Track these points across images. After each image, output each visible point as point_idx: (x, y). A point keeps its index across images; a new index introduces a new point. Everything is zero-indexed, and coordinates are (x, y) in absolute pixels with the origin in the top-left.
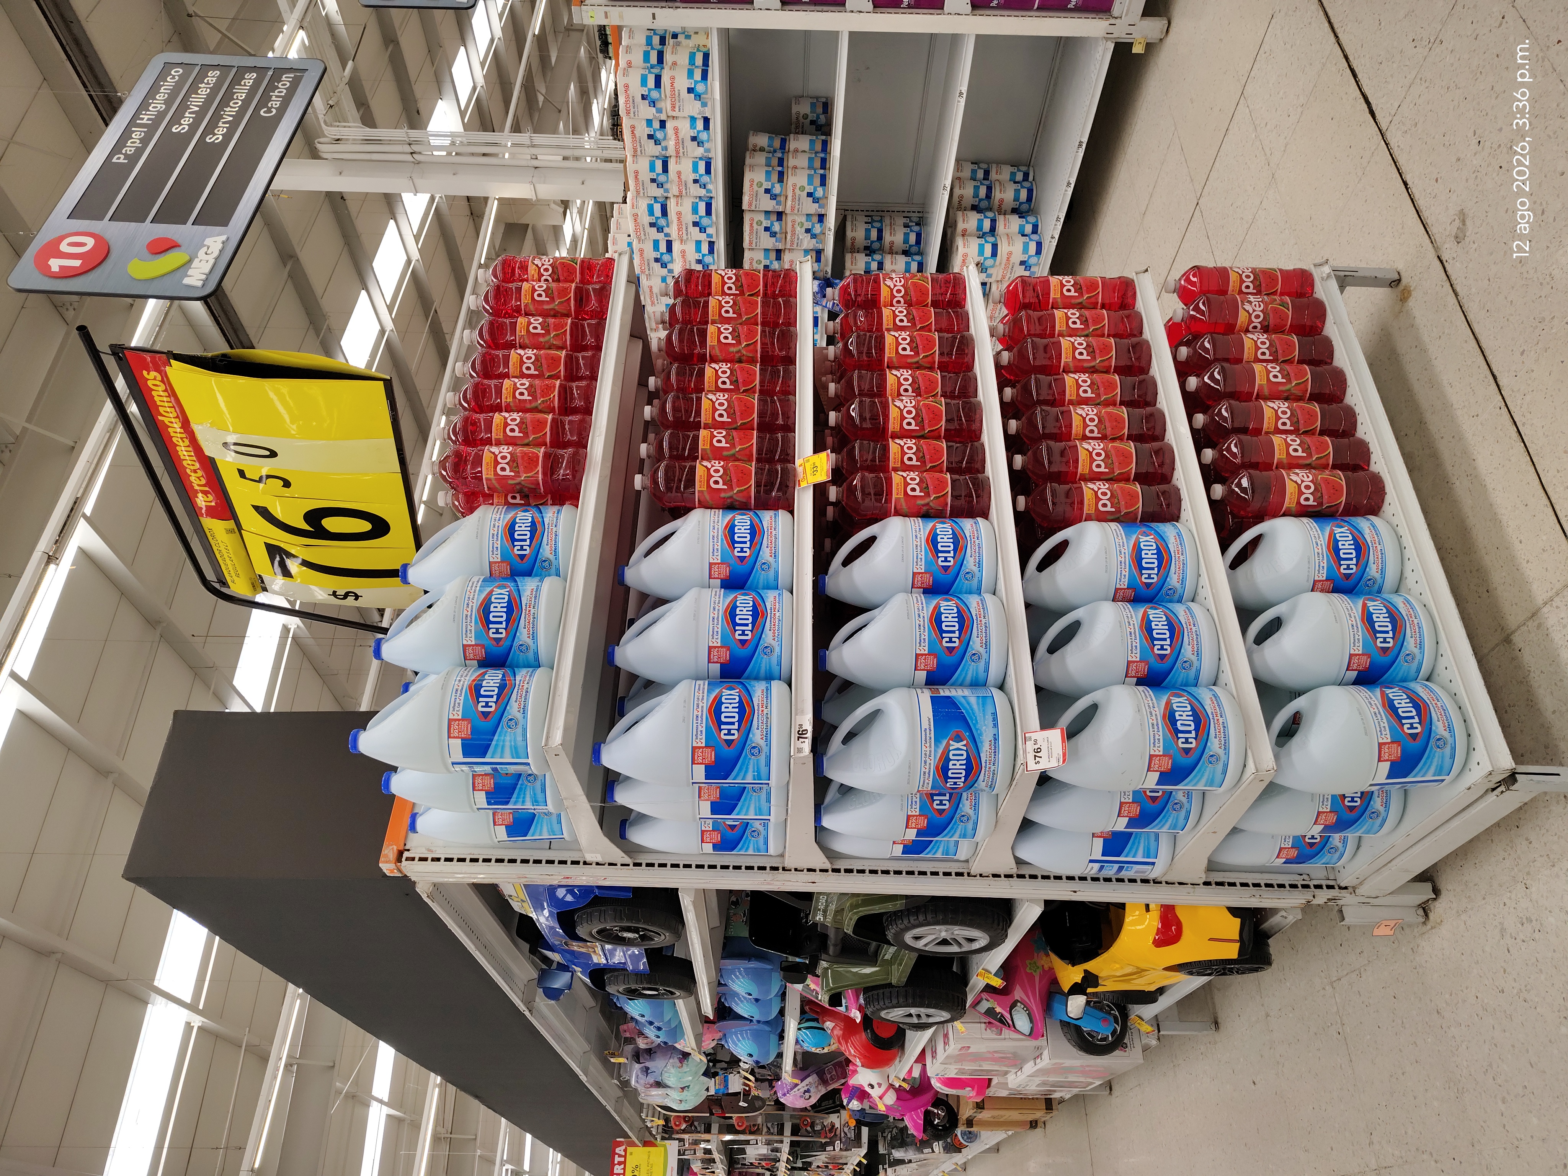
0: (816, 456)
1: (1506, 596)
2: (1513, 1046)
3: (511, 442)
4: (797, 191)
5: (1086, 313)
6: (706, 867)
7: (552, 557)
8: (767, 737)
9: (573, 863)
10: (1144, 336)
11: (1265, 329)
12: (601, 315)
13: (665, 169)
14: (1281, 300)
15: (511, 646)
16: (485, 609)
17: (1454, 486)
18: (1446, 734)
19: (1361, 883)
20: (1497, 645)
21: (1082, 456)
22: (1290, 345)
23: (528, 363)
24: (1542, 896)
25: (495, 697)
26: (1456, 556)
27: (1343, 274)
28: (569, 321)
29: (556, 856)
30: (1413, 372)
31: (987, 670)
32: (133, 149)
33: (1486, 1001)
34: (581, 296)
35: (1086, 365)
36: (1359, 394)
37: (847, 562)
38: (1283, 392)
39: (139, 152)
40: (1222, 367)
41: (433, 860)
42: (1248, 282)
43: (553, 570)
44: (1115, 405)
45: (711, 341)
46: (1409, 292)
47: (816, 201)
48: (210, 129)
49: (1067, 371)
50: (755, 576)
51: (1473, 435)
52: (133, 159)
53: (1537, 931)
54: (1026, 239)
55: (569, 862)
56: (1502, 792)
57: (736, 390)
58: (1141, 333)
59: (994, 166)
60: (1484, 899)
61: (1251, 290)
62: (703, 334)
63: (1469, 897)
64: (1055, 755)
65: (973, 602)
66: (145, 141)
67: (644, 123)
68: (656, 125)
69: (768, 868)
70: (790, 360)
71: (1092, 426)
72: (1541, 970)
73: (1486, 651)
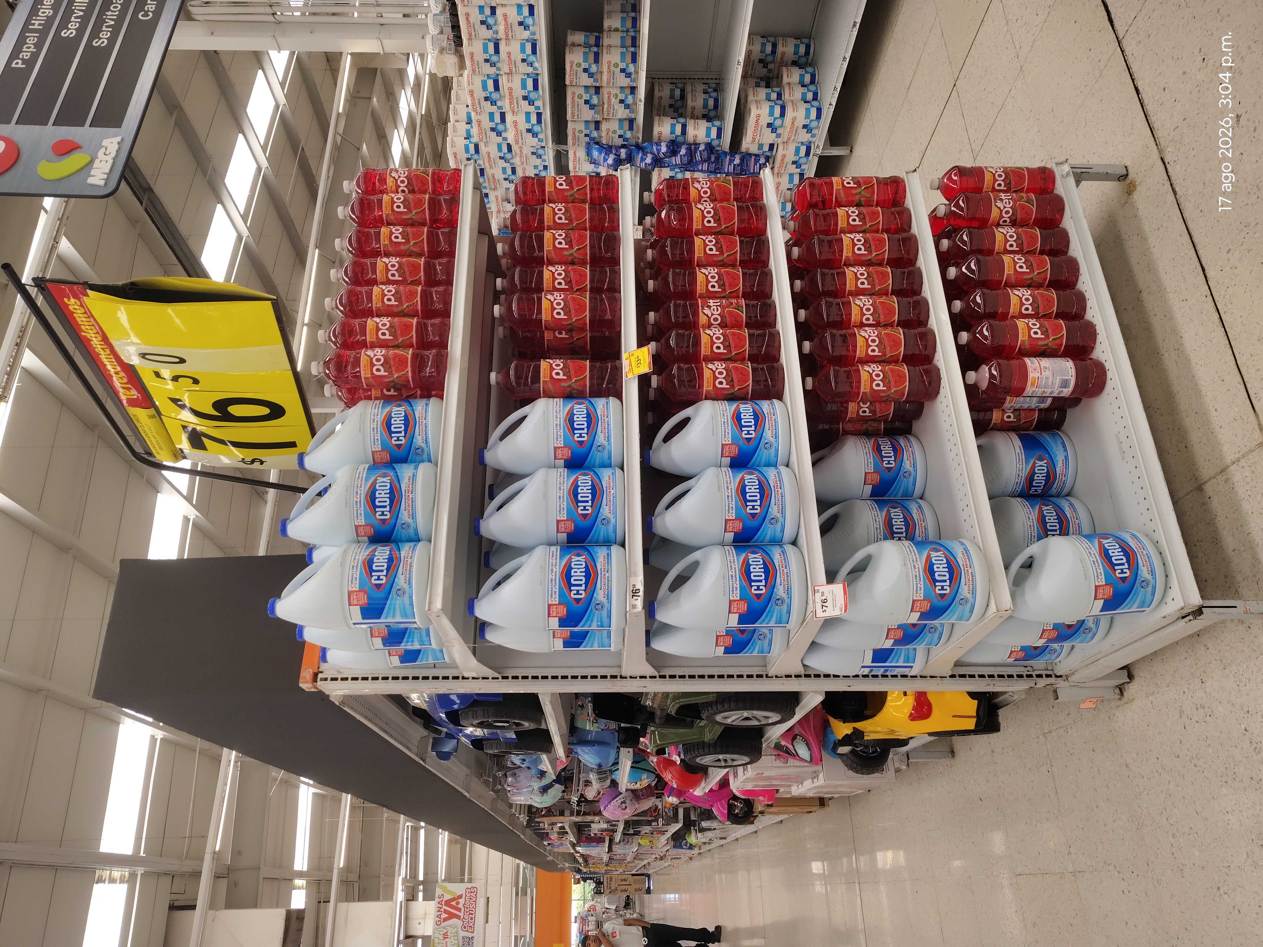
0: (640, 350)
1: (1200, 452)
2: (1184, 798)
3: (383, 344)
4: (612, 68)
5: (864, 210)
6: (560, 678)
7: (424, 445)
8: (609, 597)
9: (454, 678)
10: (912, 231)
11: (1014, 223)
12: (453, 224)
13: (497, 50)
14: (1028, 197)
15: (396, 523)
16: (371, 497)
17: (1164, 357)
18: (1149, 577)
19: (1073, 674)
20: (1191, 491)
21: (860, 342)
22: (1033, 238)
23: (393, 271)
24: (1214, 690)
25: (385, 571)
26: (1162, 415)
27: (1079, 170)
28: (426, 230)
29: (440, 673)
30: (1134, 256)
31: (783, 531)
32: (29, 54)
33: (1165, 762)
34: (434, 205)
35: (863, 258)
36: (1090, 282)
37: (667, 439)
38: (1026, 280)
39: (35, 57)
40: (977, 258)
41: (342, 679)
42: (1000, 180)
43: (425, 456)
44: (887, 294)
45: (547, 246)
46: (1135, 187)
47: (628, 75)
48: (95, 34)
49: (847, 265)
50: (592, 457)
51: (1182, 316)
52: (30, 63)
53: (1208, 716)
54: (808, 106)
55: (451, 678)
56: (1190, 620)
57: (570, 289)
58: (910, 227)
59: (781, 39)
60: (1168, 686)
61: (1002, 188)
62: (541, 239)
63: (1156, 683)
64: (838, 605)
65: (771, 474)
66: (39, 46)
67: (477, 10)
68: (488, 11)
69: (609, 677)
70: (615, 262)
71: (868, 314)
72: (1209, 745)
73: (1181, 495)
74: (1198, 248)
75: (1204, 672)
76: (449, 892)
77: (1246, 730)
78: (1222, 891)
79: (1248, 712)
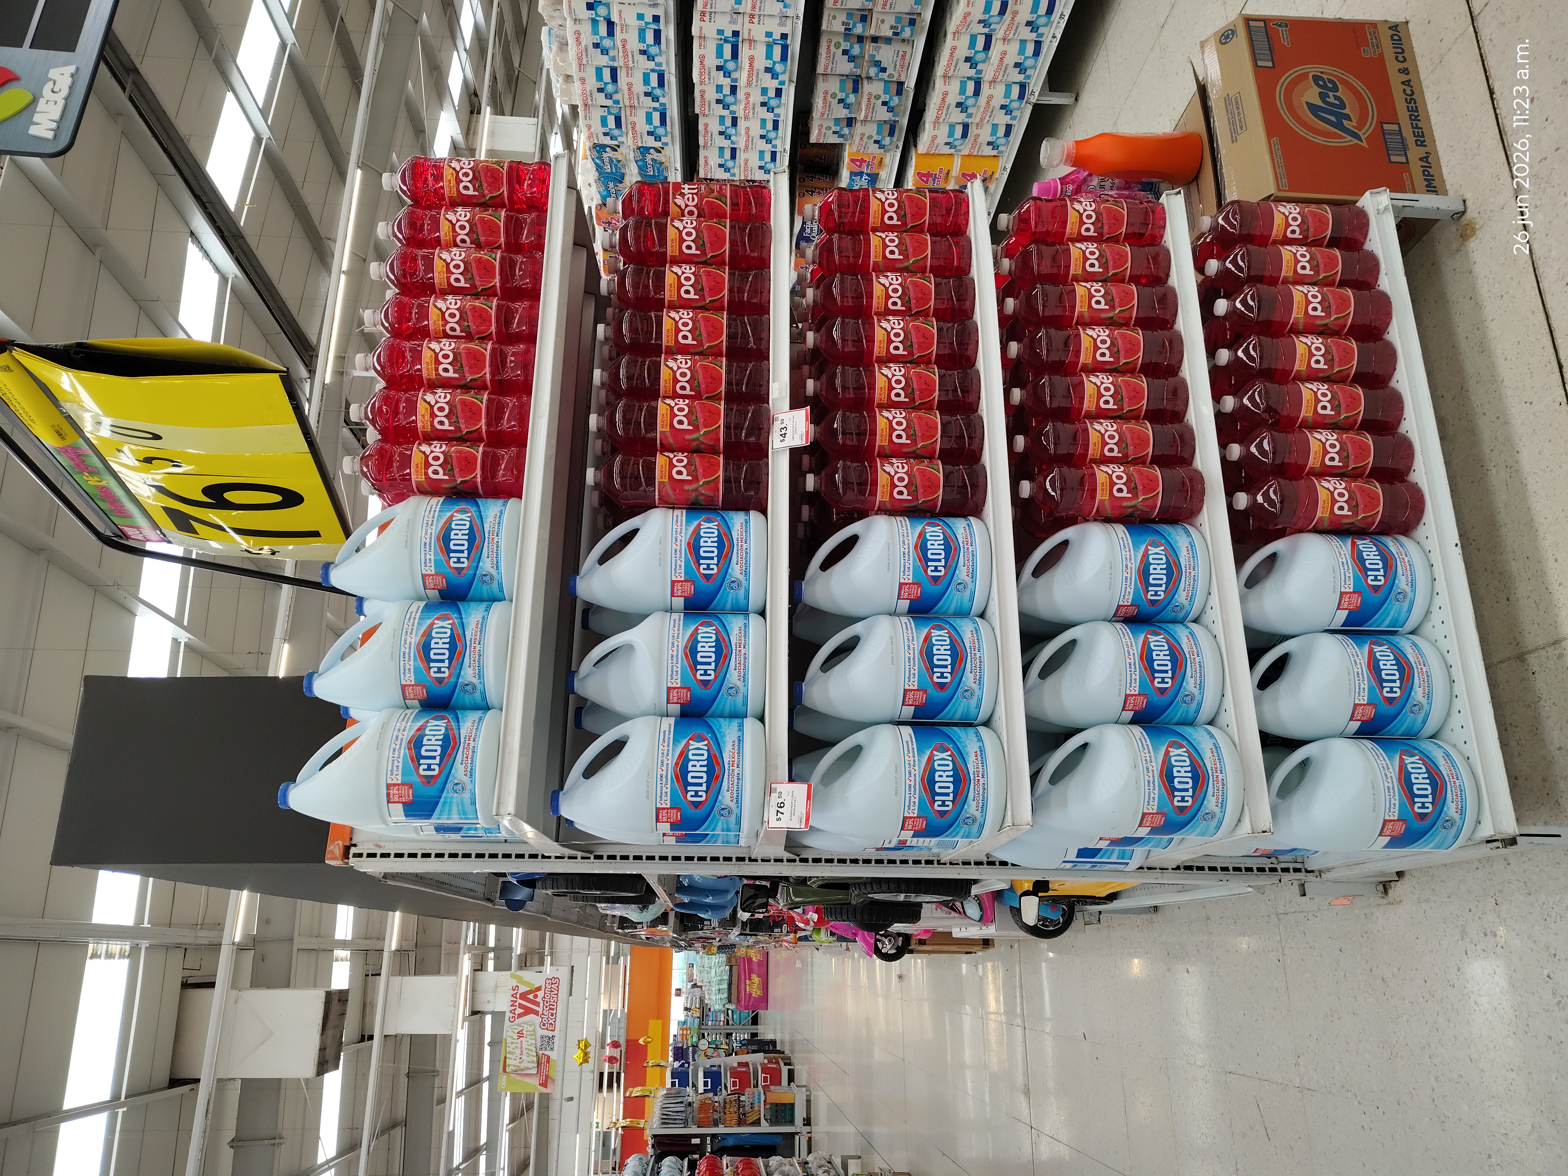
2: (1455, 1037)
6: (670, 859)
10: (1171, 281)
19: (1329, 870)
20: (1509, 659)
24: (1512, 917)
26: (1479, 550)
27: (1401, 203)
29: (513, 849)
41: (382, 855)
46: (1474, 231)
51: (1522, 424)
53: (1499, 947)
55: (527, 856)
56: (1498, 848)
58: (1168, 275)
60: (1449, 897)
63: (1433, 890)
69: (734, 859)
74: (1557, 335)
75: (1501, 892)
76: (526, 983)
77: (1549, 977)
78: (1493, 1160)
79: (1555, 955)
